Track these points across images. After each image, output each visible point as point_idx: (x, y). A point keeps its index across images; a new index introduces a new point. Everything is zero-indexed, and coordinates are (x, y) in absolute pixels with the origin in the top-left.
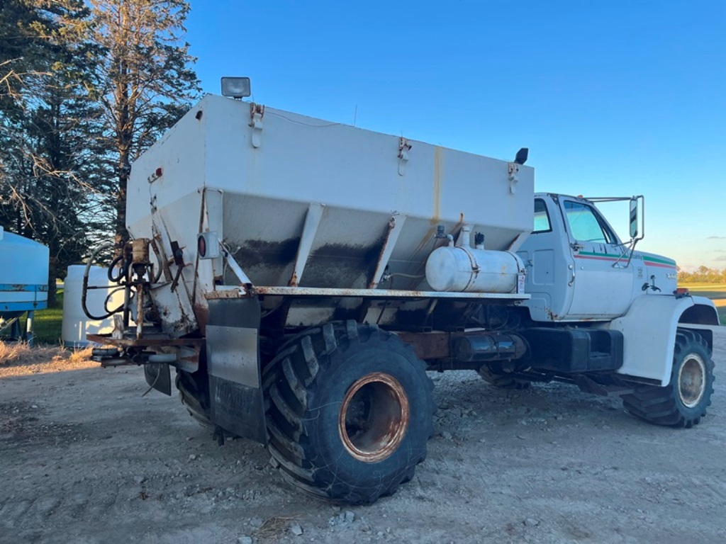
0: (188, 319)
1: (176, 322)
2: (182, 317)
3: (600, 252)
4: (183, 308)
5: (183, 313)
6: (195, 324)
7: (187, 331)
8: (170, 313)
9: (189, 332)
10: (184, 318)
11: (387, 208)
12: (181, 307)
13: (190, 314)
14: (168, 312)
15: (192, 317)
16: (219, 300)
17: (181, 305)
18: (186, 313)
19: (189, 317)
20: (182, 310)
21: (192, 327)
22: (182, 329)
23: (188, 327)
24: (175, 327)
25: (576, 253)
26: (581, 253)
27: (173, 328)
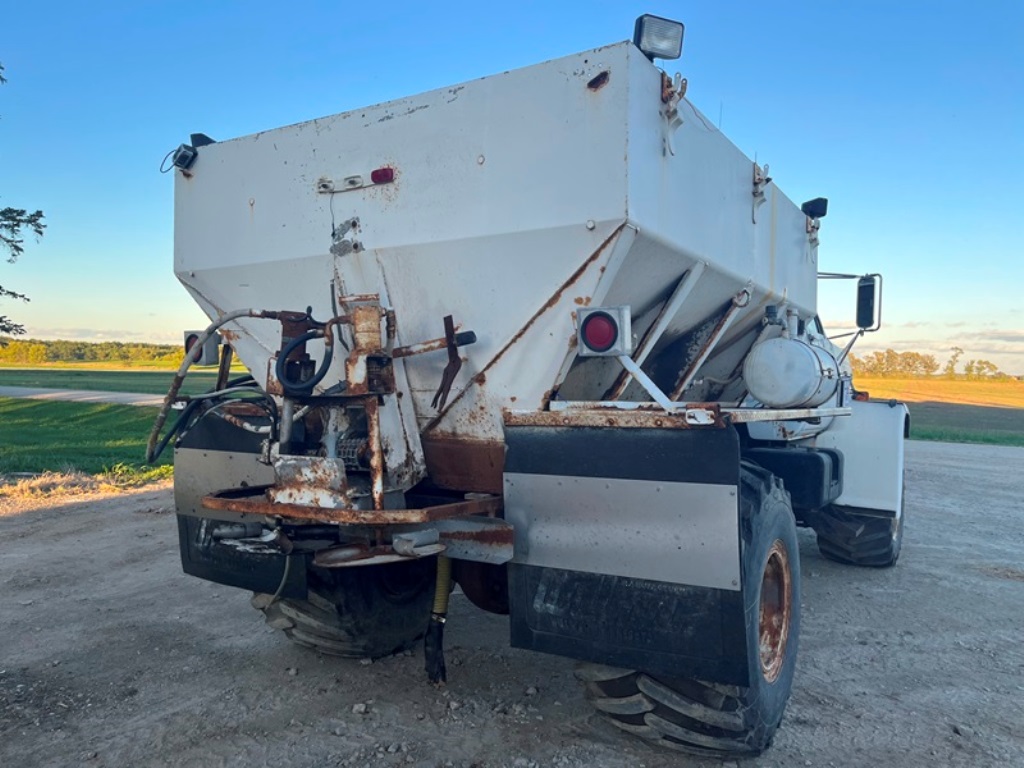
0: (414, 459)
1: (400, 466)
2: (407, 455)
4: (409, 439)
5: (408, 449)
6: (422, 468)
7: (412, 482)
8: (392, 450)
9: (415, 483)
10: (410, 457)
12: (405, 438)
13: (417, 450)
14: (389, 448)
15: (419, 455)
16: (565, 429)
17: (405, 433)
18: (412, 449)
19: (415, 455)
20: (407, 442)
21: (418, 473)
22: (407, 478)
23: (413, 474)
24: (399, 476)
27: (395, 477)
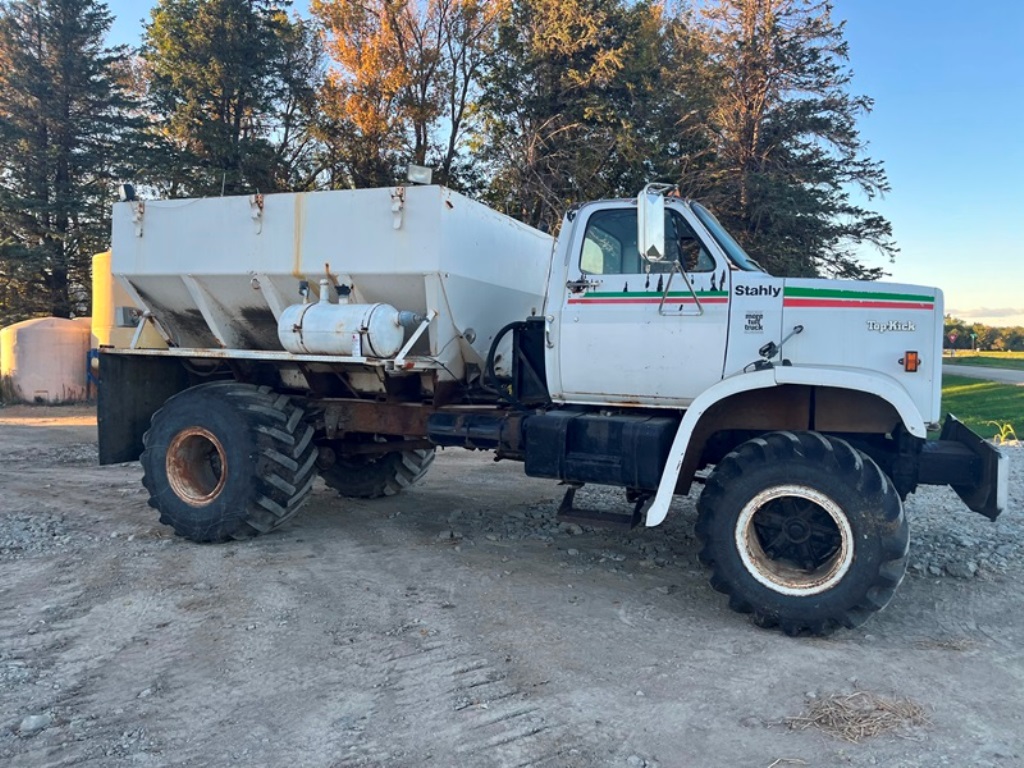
3: (644, 290)
11: (243, 270)
25: (577, 296)
26: (587, 295)
